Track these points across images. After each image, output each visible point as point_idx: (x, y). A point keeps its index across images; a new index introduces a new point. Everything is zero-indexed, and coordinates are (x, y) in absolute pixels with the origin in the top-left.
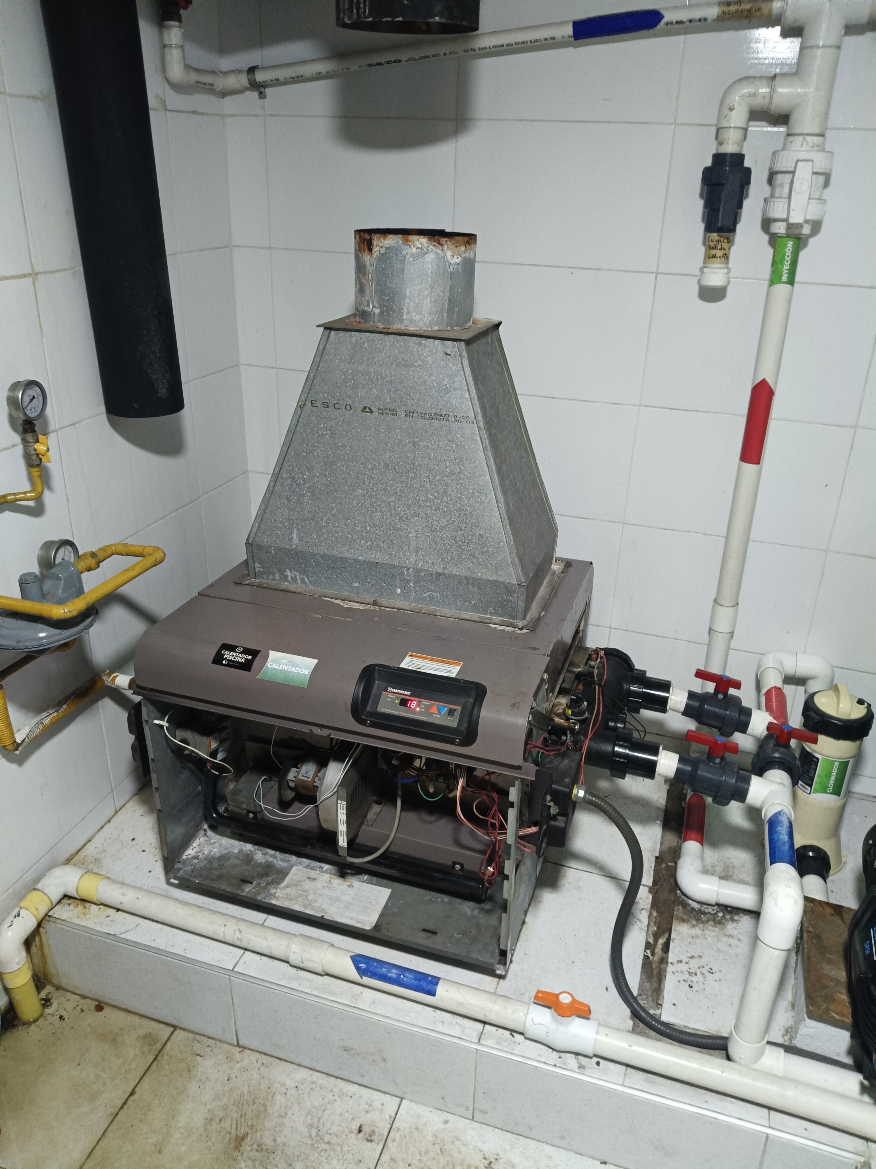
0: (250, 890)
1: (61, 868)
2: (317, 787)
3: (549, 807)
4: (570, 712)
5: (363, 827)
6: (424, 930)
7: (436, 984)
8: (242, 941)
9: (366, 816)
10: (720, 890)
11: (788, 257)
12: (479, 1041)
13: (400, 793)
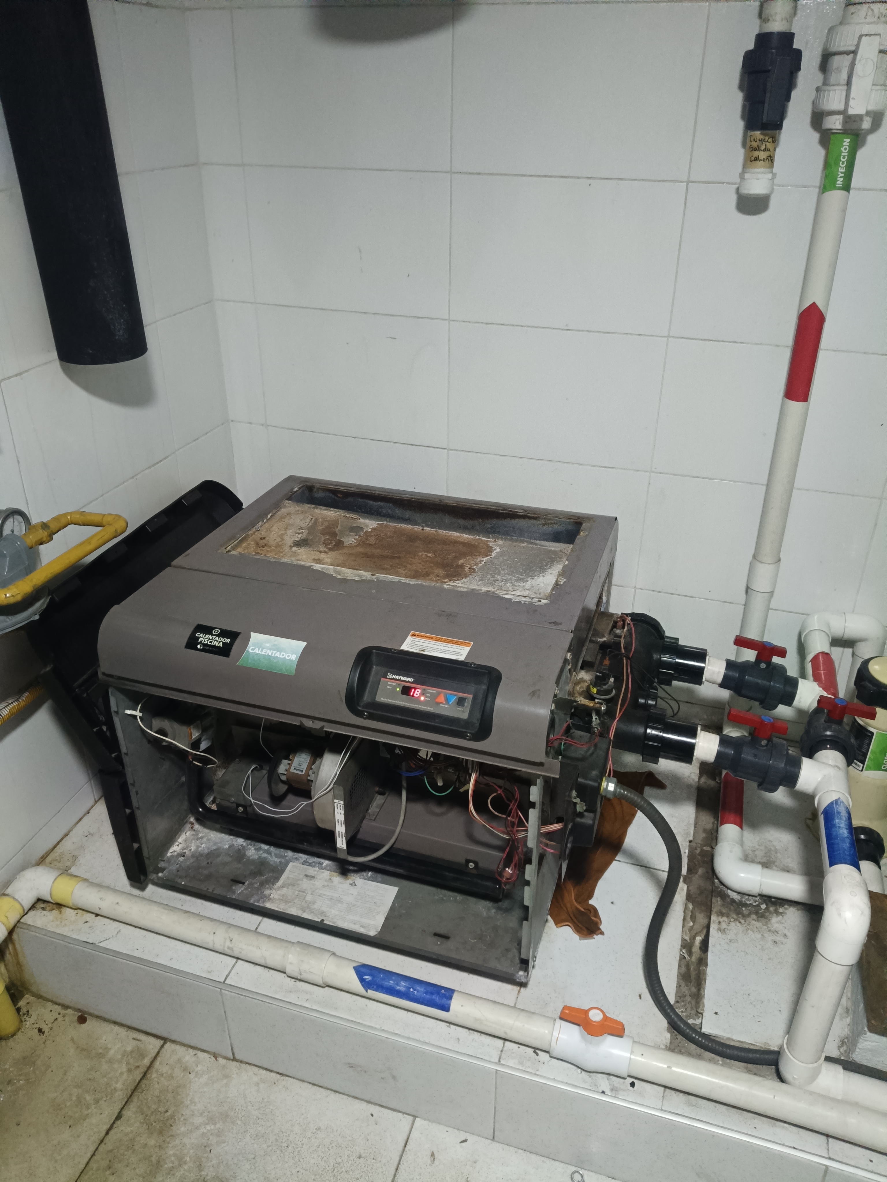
0: (242, 891)
1: (34, 869)
2: (312, 781)
3: (575, 804)
4: (595, 690)
5: (365, 821)
6: (436, 935)
7: (450, 998)
8: (233, 951)
9: (368, 810)
10: (763, 880)
11: (844, 158)
12: (499, 1061)
13: (404, 784)
